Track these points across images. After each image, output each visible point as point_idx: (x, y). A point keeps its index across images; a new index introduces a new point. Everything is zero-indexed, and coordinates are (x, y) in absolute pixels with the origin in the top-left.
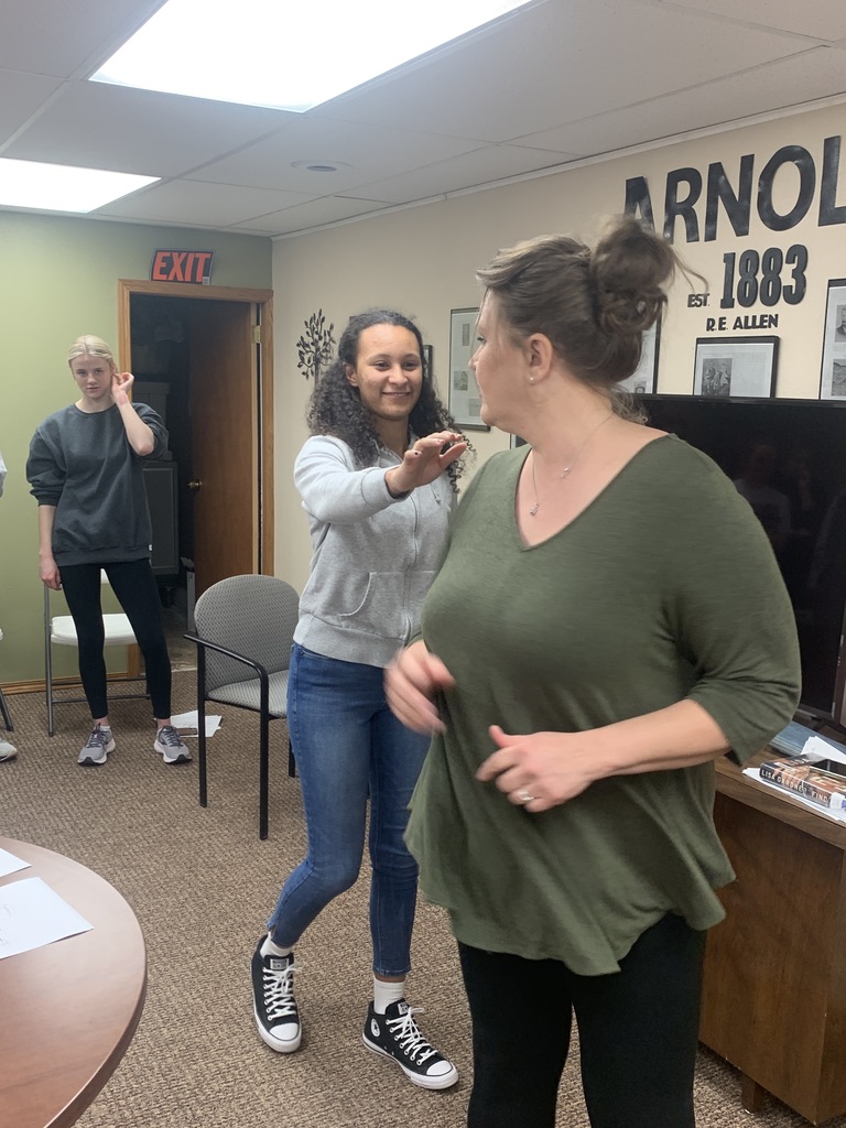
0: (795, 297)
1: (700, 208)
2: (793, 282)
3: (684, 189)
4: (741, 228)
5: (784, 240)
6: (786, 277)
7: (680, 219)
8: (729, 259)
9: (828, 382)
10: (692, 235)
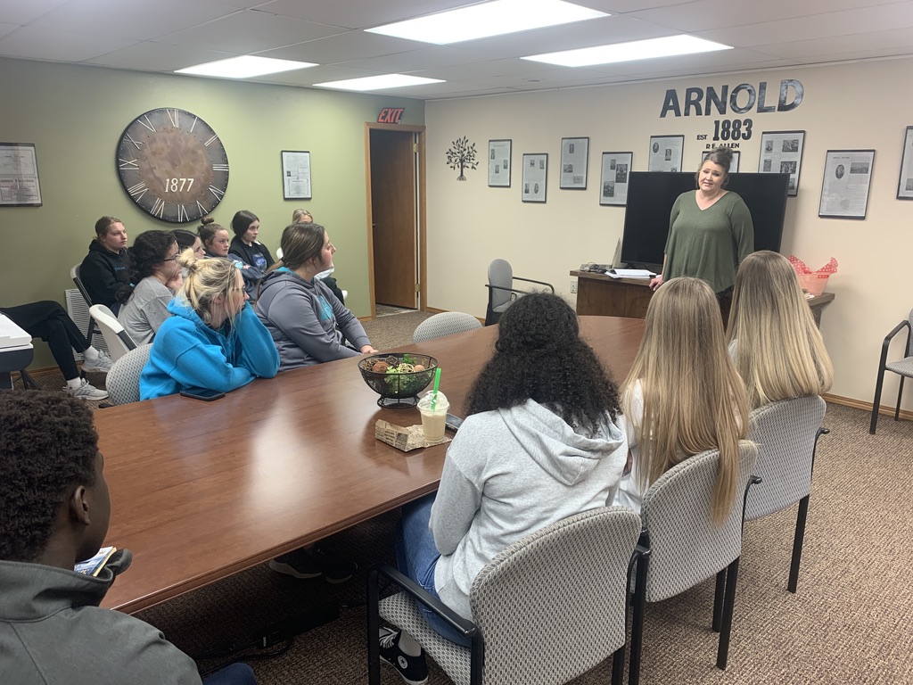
0: (747, 137)
1: (703, 103)
2: (746, 132)
3: (694, 96)
4: (723, 112)
5: (742, 117)
6: (743, 130)
7: (693, 108)
8: (717, 123)
9: (762, 167)
10: (699, 113)
